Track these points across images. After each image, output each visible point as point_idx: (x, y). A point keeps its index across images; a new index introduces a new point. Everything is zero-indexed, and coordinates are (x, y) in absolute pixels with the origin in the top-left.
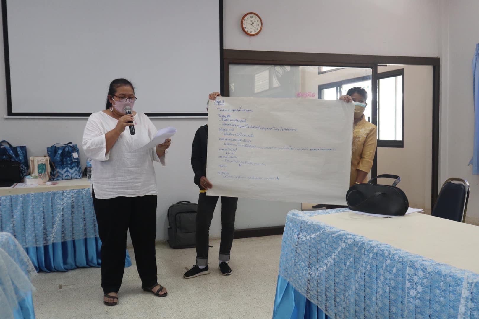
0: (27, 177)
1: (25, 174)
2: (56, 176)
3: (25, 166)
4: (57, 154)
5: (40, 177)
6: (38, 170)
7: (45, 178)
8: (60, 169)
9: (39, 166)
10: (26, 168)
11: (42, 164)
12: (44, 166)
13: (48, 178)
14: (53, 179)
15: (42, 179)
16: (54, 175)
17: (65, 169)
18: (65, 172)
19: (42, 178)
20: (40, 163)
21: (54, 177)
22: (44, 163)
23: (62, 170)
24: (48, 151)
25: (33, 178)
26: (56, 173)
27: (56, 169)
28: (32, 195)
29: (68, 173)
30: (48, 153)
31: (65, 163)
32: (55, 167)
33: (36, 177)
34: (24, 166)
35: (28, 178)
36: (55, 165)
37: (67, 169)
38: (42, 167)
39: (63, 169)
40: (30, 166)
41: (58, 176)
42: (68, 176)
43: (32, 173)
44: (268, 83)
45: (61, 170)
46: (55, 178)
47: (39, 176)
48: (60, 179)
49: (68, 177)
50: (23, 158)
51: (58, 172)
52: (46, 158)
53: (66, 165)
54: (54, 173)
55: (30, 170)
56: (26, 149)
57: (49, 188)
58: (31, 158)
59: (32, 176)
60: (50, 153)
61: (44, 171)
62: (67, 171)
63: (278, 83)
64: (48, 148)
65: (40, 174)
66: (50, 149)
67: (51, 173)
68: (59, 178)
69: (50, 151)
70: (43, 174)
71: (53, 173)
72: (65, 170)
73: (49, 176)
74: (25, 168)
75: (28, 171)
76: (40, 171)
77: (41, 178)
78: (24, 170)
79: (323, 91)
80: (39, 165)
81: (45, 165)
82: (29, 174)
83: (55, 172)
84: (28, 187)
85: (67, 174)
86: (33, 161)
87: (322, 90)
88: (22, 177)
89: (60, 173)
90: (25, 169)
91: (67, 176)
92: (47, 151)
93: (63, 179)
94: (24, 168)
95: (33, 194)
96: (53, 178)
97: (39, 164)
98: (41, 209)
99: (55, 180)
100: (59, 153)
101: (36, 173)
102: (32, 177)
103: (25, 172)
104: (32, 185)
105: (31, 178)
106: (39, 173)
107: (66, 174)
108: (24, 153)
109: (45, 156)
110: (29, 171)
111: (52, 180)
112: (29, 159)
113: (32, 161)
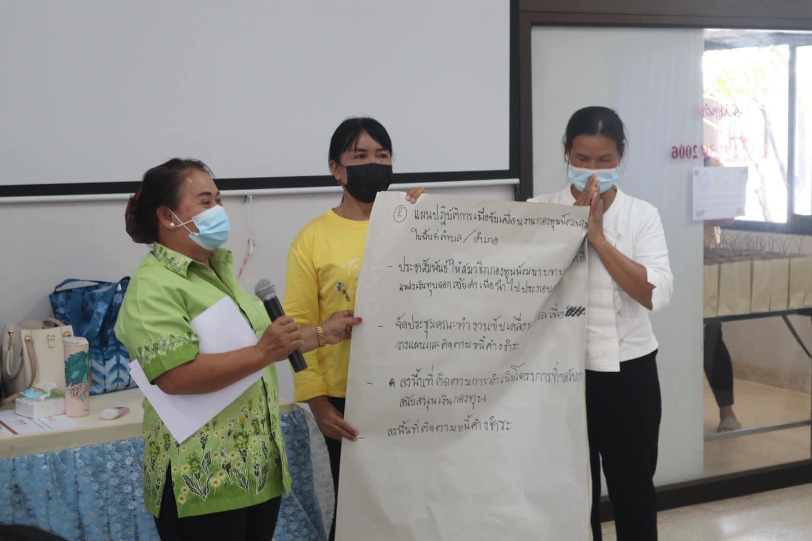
0: (28, 394)
4: (95, 316)
5: (74, 395)
8: (97, 359)
15: (83, 400)
17: (112, 357)
18: (112, 371)
23: (104, 364)
24: (55, 306)
25: (51, 397)
29: (121, 372)
30: (56, 313)
31: (111, 342)
37: (118, 360)
39: (105, 360)
41: (93, 382)
42: (122, 380)
45: (101, 362)
48: (99, 391)
49: (121, 385)
51: (92, 370)
53: (114, 348)
58: (24, 334)
59: (44, 392)
60: (62, 310)
62: (119, 366)
65: (77, 386)
66: (61, 300)
68: (94, 389)
69: (62, 306)
72: (113, 362)
76: (76, 374)
77: (80, 398)
85: (118, 374)
89: (96, 372)
91: (119, 379)
93: (105, 391)
100: (99, 314)
105: (46, 399)
107: (114, 376)
113: (27, 341)
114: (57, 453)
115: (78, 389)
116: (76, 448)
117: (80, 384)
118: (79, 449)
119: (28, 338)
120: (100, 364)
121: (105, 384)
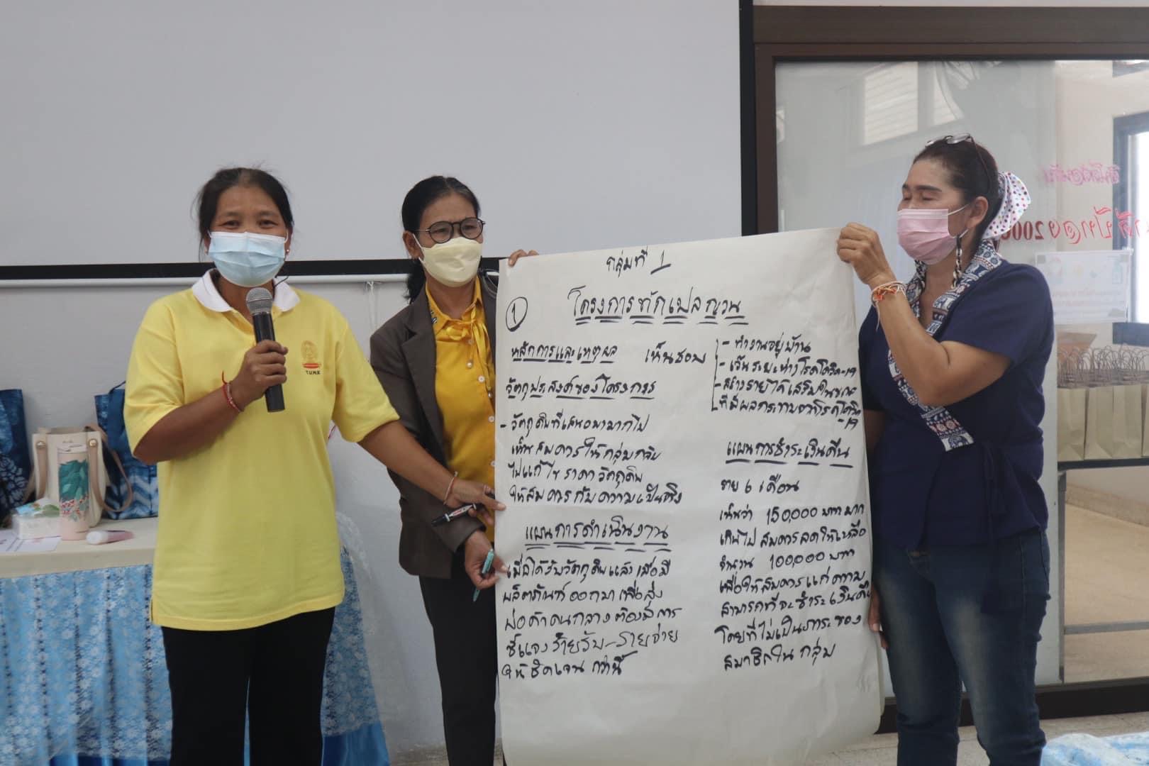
0: (22, 510)
1: (16, 495)
2: (127, 503)
3: (18, 465)
5: (66, 513)
6: (61, 486)
7: (85, 516)
8: (141, 474)
9: (63, 473)
10: (20, 471)
11: (76, 462)
12: (82, 474)
13: (96, 511)
14: (118, 514)
15: (75, 520)
16: (120, 500)
19: (76, 514)
20: (67, 459)
21: (121, 506)
22: (80, 461)
23: (149, 482)
24: (99, 410)
25: (45, 514)
26: (127, 493)
27: (128, 475)
28: (36, 580)
30: (99, 417)
32: (126, 469)
33: (52, 511)
34: (16, 464)
35: (27, 515)
36: (123, 462)
38: (75, 474)
39: (151, 477)
40: (33, 466)
41: (136, 503)
43: (42, 496)
44: (915, 105)
45: (146, 478)
46: (123, 509)
47: (64, 506)
48: (142, 513)
50: (10, 434)
51: (135, 487)
52: (91, 434)
54: (119, 490)
55: (35, 481)
56: (22, 400)
57: (97, 556)
58: (36, 439)
59: (37, 508)
60: (104, 414)
61: (80, 490)
63: (955, 107)
64: (98, 398)
65: (68, 502)
66: (104, 401)
67: (109, 490)
68: (138, 511)
69: (105, 409)
70: (76, 502)
71: (115, 491)
73: (100, 505)
74: (17, 471)
75: (26, 484)
76: (67, 488)
77: (72, 516)
78: (13, 482)
79: (1134, 140)
80: (62, 465)
81: (84, 466)
82: (32, 498)
83: (123, 488)
84: (24, 550)
86: (44, 448)
87: (1130, 137)
88: (6, 505)
89: (141, 490)
90: (16, 477)
92: (94, 409)
93: (151, 514)
94: (13, 471)
95: (38, 578)
96: (118, 510)
97: (64, 462)
98: (69, 634)
99: (123, 516)
101: (52, 496)
102: (37, 512)
103: (17, 488)
104: (38, 540)
105: (37, 516)
106: (63, 497)
108: (14, 414)
109: (88, 429)
110: (31, 482)
111: (114, 516)
112: (31, 436)
113: (39, 448)
114: (14, 581)
115: (69, 505)
116: (38, 575)
117: (72, 501)
118: (41, 576)
119: (40, 444)
120: (144, 481)
121: (151, 506)
